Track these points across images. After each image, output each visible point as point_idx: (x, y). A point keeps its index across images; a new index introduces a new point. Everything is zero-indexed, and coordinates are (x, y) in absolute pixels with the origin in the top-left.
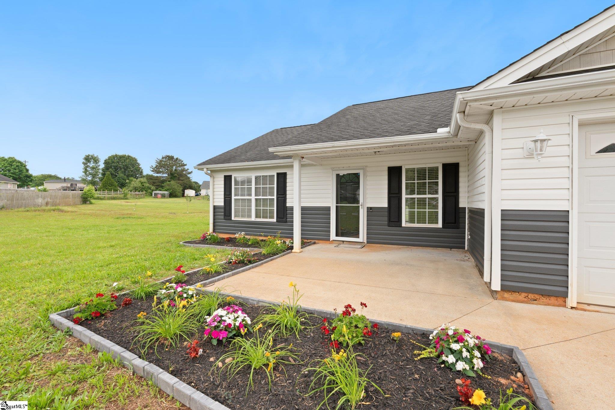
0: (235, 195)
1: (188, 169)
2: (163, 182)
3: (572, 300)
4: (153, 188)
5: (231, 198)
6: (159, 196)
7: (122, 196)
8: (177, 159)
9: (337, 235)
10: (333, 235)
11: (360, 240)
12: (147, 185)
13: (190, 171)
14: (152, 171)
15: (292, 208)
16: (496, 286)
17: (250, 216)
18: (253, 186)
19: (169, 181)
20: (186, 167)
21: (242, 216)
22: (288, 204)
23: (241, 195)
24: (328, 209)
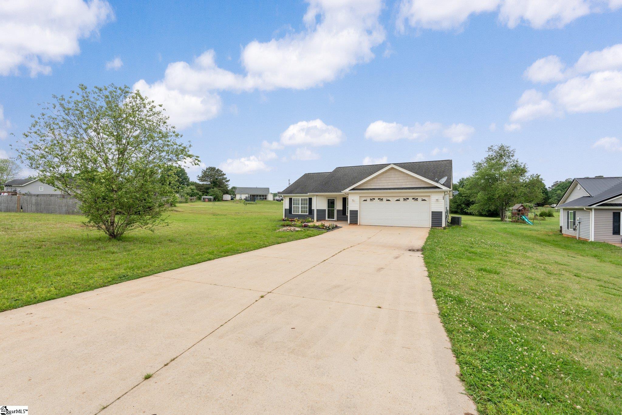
0: (293, 205)
1: (226, 178)
2: (208, 188)
3: (358, 224)
4: (200, 193)
5: (292, 206)
6: (207, 200)
7: (184, 200)
8: (218, 170)
9: (328, 218)
10: (327, 219)
11: (335, 219)
12: (196, 191)
13: (228, 179)
14: (199, 180)
15: (314, 210)
16: (349, 223)
17: (299, 213)
18: (300, 202)
19: (213, 188)
20: (225, 176)
21: (296, 213)
22: (312, 209)
23: (296, 205)
24: (325, 210)
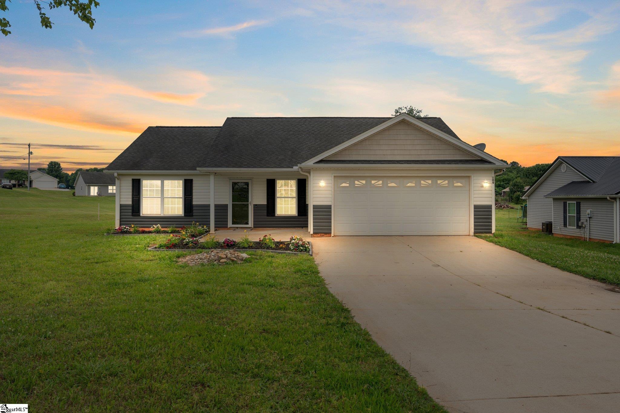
0: (141, 195)
3: (332, 235)
5: (139, 197)
9: (233, 224)
10: (230, 224)
11: (249, 226)
16: (312, 232)
17: (160, 213)
18: (162, 188)
21: (151, 213)
23: (150, 195)
24: (226, 206)
